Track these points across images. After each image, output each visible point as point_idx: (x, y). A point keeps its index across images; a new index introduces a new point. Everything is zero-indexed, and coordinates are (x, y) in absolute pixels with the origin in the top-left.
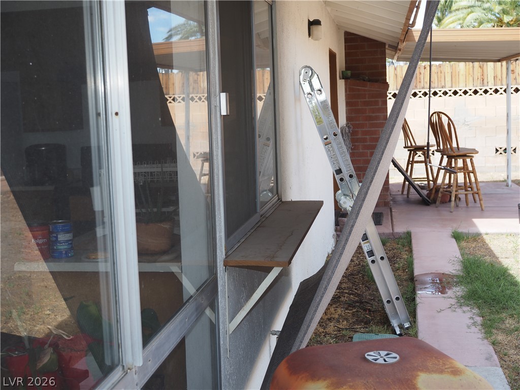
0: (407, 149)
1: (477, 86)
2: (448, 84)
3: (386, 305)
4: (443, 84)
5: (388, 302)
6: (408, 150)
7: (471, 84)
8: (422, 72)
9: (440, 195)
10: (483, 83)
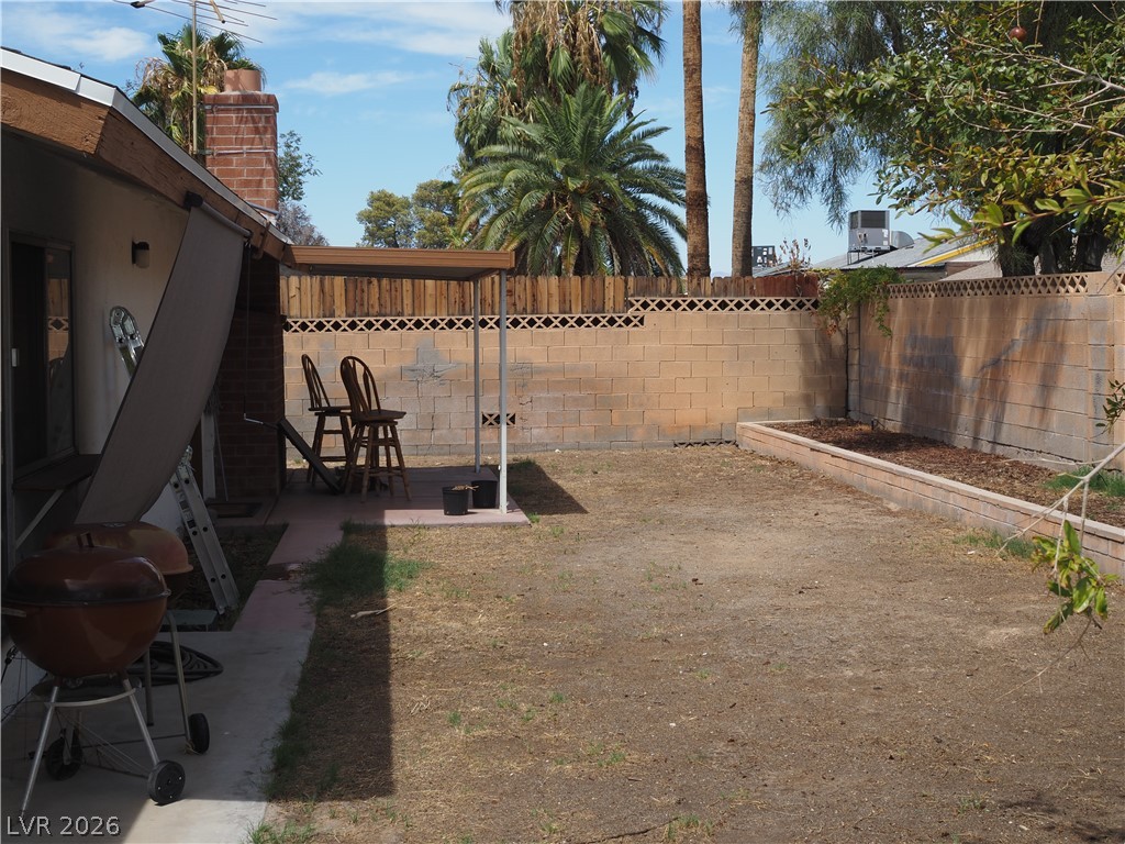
0: (313, 413)
1: (453, 315)
2: (408, 310)
3: (211, 584)
4: (399, 309)
5: (213, 580)
6: (316, 414)
7: (444, 311)
8: (366, 289)
9: (350, 479)
10: (464, 310)
